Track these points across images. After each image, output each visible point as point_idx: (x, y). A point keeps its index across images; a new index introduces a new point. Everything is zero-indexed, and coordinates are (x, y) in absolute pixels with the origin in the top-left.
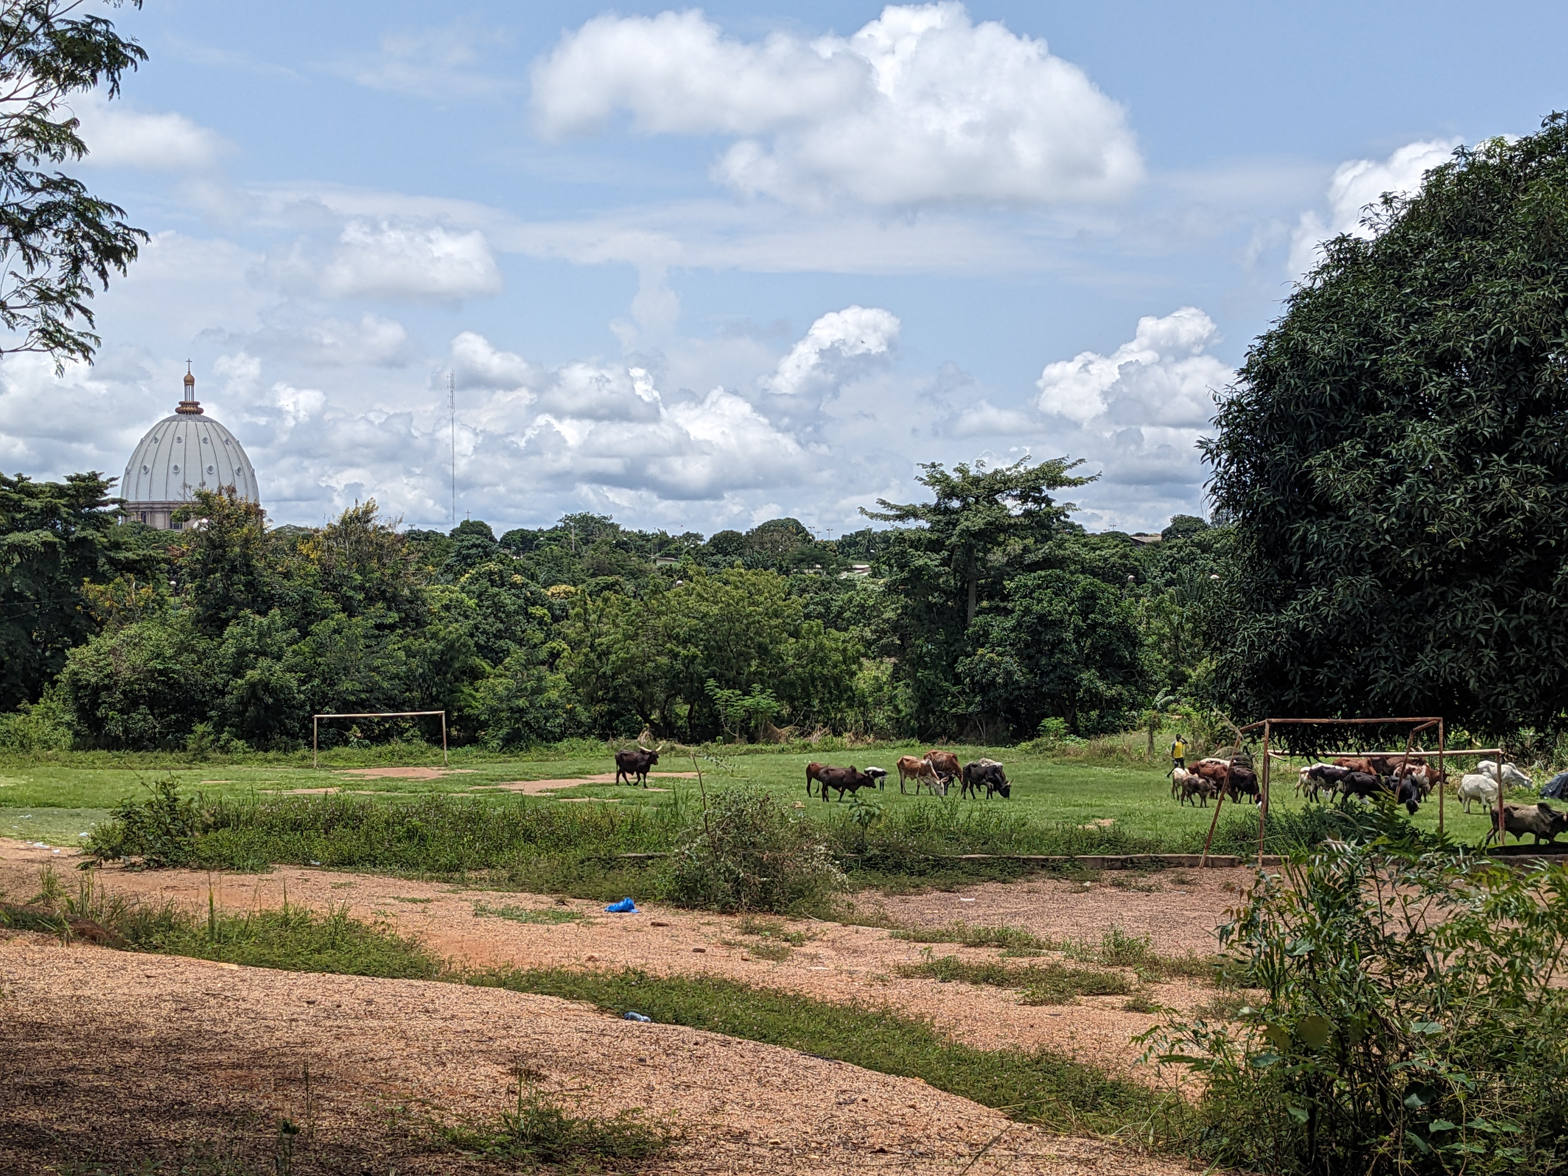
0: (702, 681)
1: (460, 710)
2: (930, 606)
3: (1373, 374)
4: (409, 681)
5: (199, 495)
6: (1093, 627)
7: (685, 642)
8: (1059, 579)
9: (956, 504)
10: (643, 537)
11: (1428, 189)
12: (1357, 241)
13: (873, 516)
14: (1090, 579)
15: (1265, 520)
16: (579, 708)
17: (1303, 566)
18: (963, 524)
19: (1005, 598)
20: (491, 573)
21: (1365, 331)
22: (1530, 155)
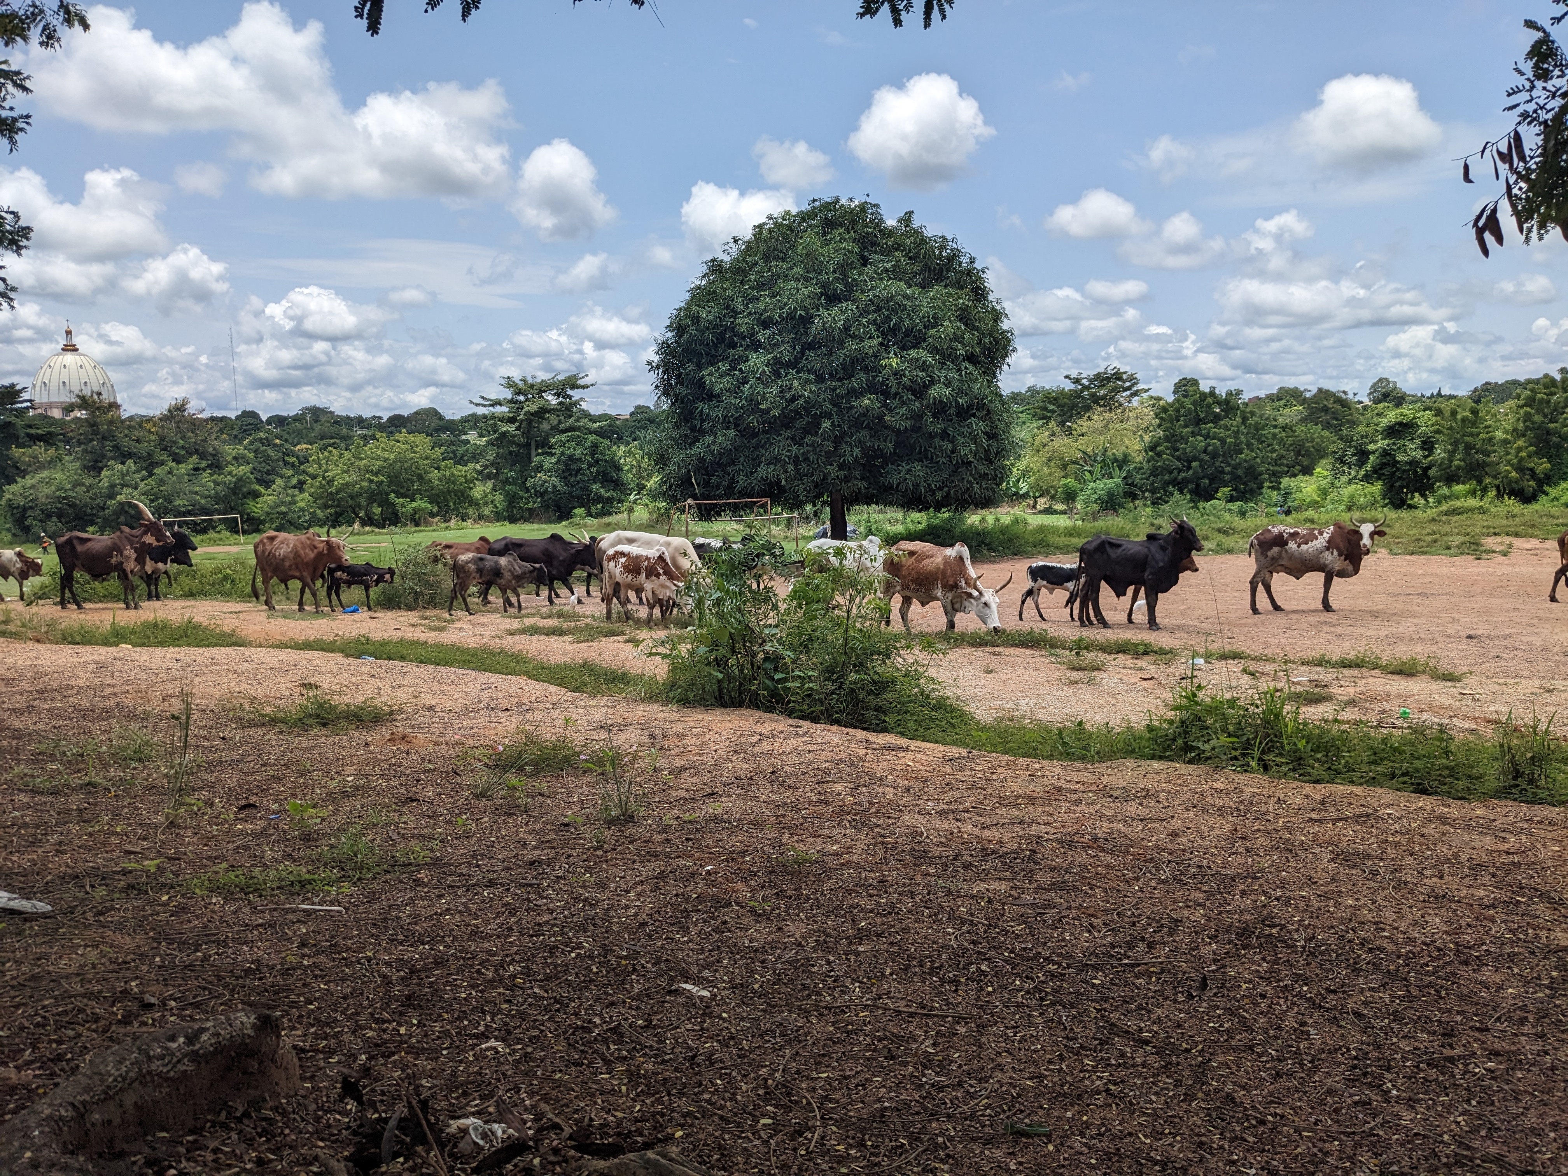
0: (388, 494)
1: (248, 514)
2: (511, 453)
3: (732, 329)
4: (217, 499)
5: (78, 396)
6: (597, 461)
7: (376, 474)
8: (579, 437)
9: (522, 398)
10: (348, 418)
11: (755, 235)
12: (722, 261)
13: (477, 405)
14: (594, 437)
15: (682, 402)
16: (318, 511)
17: (701, 426)
18: (526, 409)
19: (550, 447)
20: (261, 439)
21: (728, 307)
22: (803, 219)
